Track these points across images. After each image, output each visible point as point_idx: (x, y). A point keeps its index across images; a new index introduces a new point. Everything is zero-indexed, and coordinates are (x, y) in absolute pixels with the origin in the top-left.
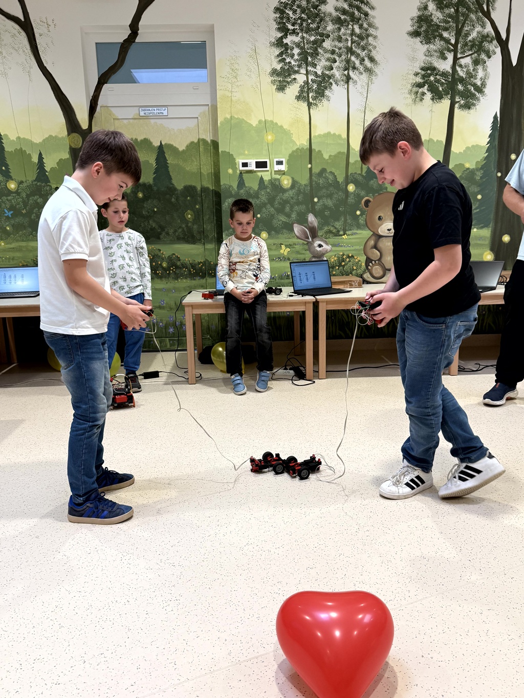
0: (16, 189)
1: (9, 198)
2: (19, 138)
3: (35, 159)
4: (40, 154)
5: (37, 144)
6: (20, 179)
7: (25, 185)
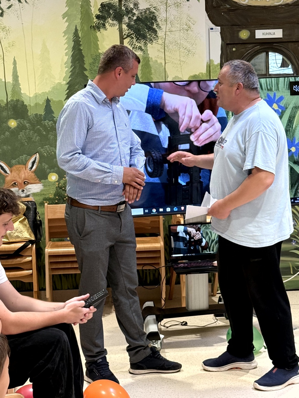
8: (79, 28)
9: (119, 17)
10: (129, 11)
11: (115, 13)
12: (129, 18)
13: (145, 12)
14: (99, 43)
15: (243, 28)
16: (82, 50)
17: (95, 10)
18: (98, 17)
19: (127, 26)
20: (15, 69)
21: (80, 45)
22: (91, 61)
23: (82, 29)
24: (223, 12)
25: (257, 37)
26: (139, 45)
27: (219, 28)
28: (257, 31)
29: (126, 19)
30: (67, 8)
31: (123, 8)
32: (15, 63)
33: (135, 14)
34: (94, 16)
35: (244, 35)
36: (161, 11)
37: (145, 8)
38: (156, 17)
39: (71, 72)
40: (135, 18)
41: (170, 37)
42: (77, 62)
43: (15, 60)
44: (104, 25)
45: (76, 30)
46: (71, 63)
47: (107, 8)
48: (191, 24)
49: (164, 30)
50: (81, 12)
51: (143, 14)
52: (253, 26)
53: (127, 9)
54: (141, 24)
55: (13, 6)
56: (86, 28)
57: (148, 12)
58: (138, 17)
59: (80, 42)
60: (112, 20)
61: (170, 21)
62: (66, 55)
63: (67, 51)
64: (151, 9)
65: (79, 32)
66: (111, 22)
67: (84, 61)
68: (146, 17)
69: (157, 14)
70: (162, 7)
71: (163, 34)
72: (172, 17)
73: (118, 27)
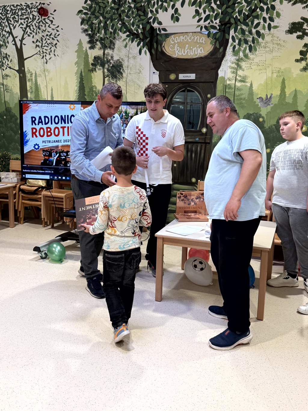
8: (83, 71)
9: (103, 65)
10: (108, 61)
11: (101, 62)
12: (108, 65)
13: (117, 62)
14: (92, 79)
15: (172, 73)
16: (84, 84)
17: (91, 61)
18: (92, 64)
19: (107, 70)
20: (52, 93)
21: (83, 81)
22: (88, 90)
23: (84, 72)
24: (161, 62)
25: (179, 79)
26: (113, 81)
27: (158, 72)
28: (180, 75)
29: (106, 66)
30: (77, 59)
31: (105, 59)
32: (52, 90)
33: (111, 63)
34: (90, 64)
35: (172, 77)
36: (126, 61)
37: (117, 59)
38: (122, 65)
39: (78, 96)
40: (111, 65)
41: (130, 77)
42: (81, 91)
43: (52, 89)
44: (95, 69)
45: (81, 72)
46: (79, 91)
47: (97, 59)
48: (141, 69)
49: (126, 73)
50: (84, 61)
51: (116, 63)
52: (178, 71)
53: (107, 60)
54: (115, 69)
55: (52, 58)
56: (86, 71)
57: (118, 61)
58: (113, 65)
59: (83, 79)
60: (100, 67)
61: (130, 68)
62: (76, 86)
63: (77, 84)
64: (120, 60)
65: (83, 73)
66: (99, 67)
67: (85, 90)
68: (117, 65)
69: (123, 63)
70: (126, 59)
71: (126, 75)
72: (131, 65)
73: (102, 70)
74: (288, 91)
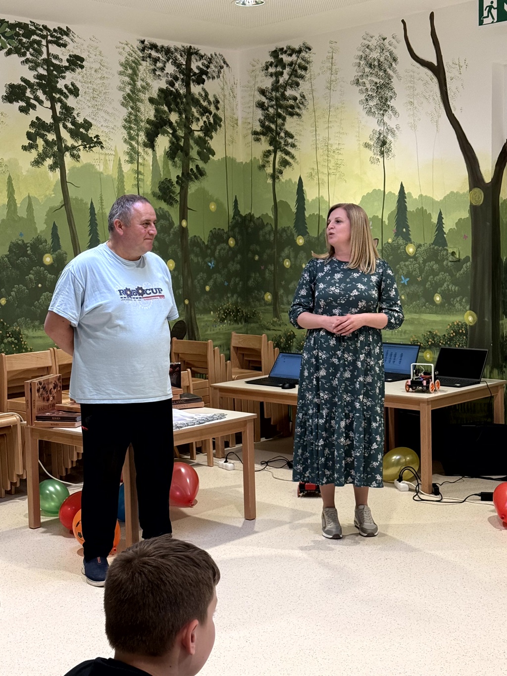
0: (414, 254)
1: (407, 263)
2: (421, 196)
3: (435, 220)
4: (440, 214)
5: (437, 201)
6: (418, 243)
7: (423, 248)
74: (19, 199)
